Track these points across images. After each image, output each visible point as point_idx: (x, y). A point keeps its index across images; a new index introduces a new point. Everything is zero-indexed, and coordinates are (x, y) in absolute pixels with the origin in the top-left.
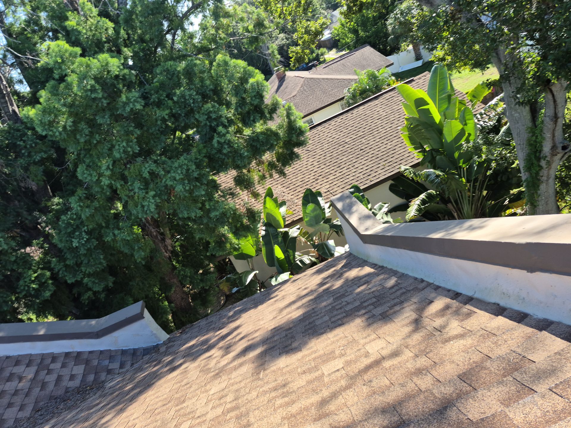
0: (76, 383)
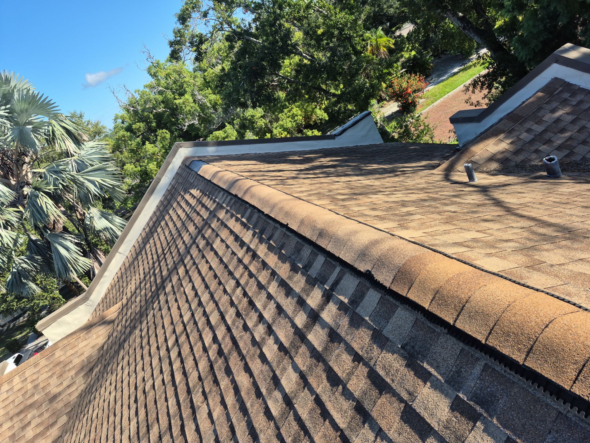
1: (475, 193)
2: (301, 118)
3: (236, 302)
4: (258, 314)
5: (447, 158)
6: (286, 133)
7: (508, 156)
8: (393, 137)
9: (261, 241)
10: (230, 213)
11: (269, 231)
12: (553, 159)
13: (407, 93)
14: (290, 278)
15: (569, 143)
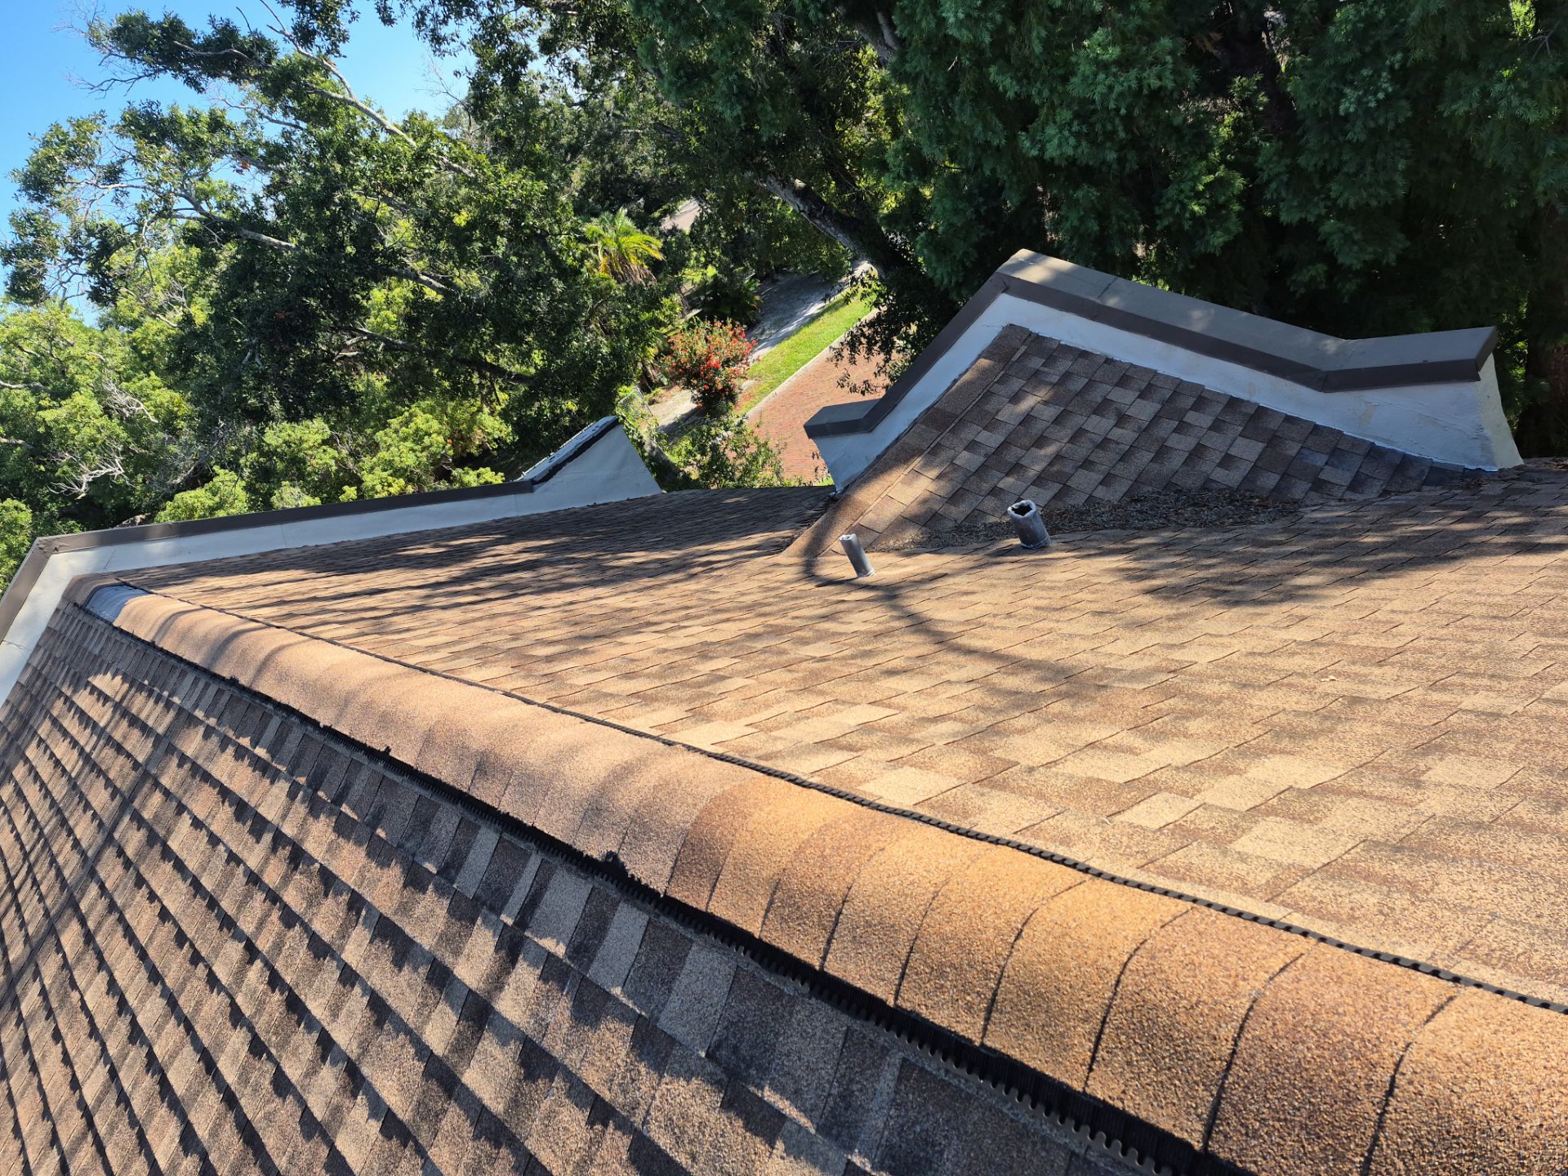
0: (1231, 478)
1: (873, 604)
2: (441, 439)
3: (247, 1011)
4: (315, 1035)
5: (807, 522)
6: (402, 482)
7: (936, 507)
8: (687, 476)
9: (315, 808)
10: (218, 734)
11: (336, 778)
12: (1028, 508)
13: (709, 368)
14: (404, 908)
15: (1055, 468)
